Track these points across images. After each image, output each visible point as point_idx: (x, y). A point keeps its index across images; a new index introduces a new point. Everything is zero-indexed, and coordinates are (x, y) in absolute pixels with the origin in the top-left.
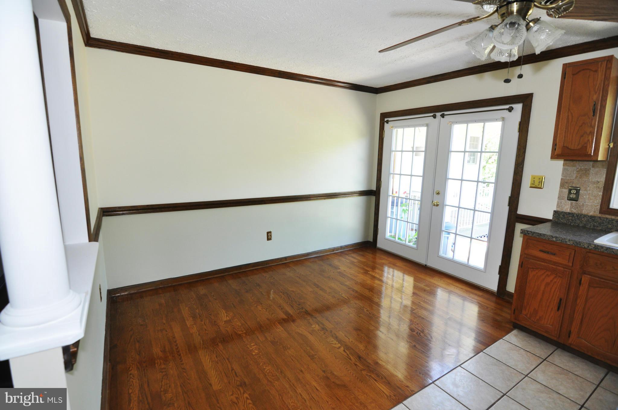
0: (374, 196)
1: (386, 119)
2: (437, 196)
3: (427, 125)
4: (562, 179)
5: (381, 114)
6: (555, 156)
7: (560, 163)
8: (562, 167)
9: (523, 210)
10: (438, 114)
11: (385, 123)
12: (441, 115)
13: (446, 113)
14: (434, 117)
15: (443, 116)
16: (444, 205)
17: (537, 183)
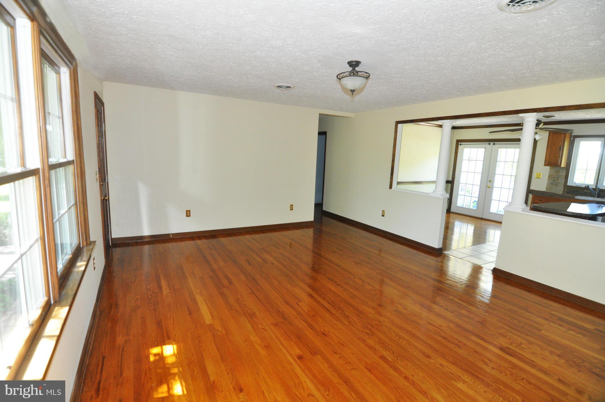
0: (450, 183)
1: (460, 143)
2: (490, 183)
3: (485, 148)
4: (549, 174)
5: (457, 140)
6: (546, 165)
7: (548, 168)
8: (549, 169)
9: (532, 188)
10: (492, 143)
11: (459, 146)
12: (493, 144)
13: (496, 143)
14: (489, 144)
15: (494, 144)
16: (493, 187)
17: (538, 177)
